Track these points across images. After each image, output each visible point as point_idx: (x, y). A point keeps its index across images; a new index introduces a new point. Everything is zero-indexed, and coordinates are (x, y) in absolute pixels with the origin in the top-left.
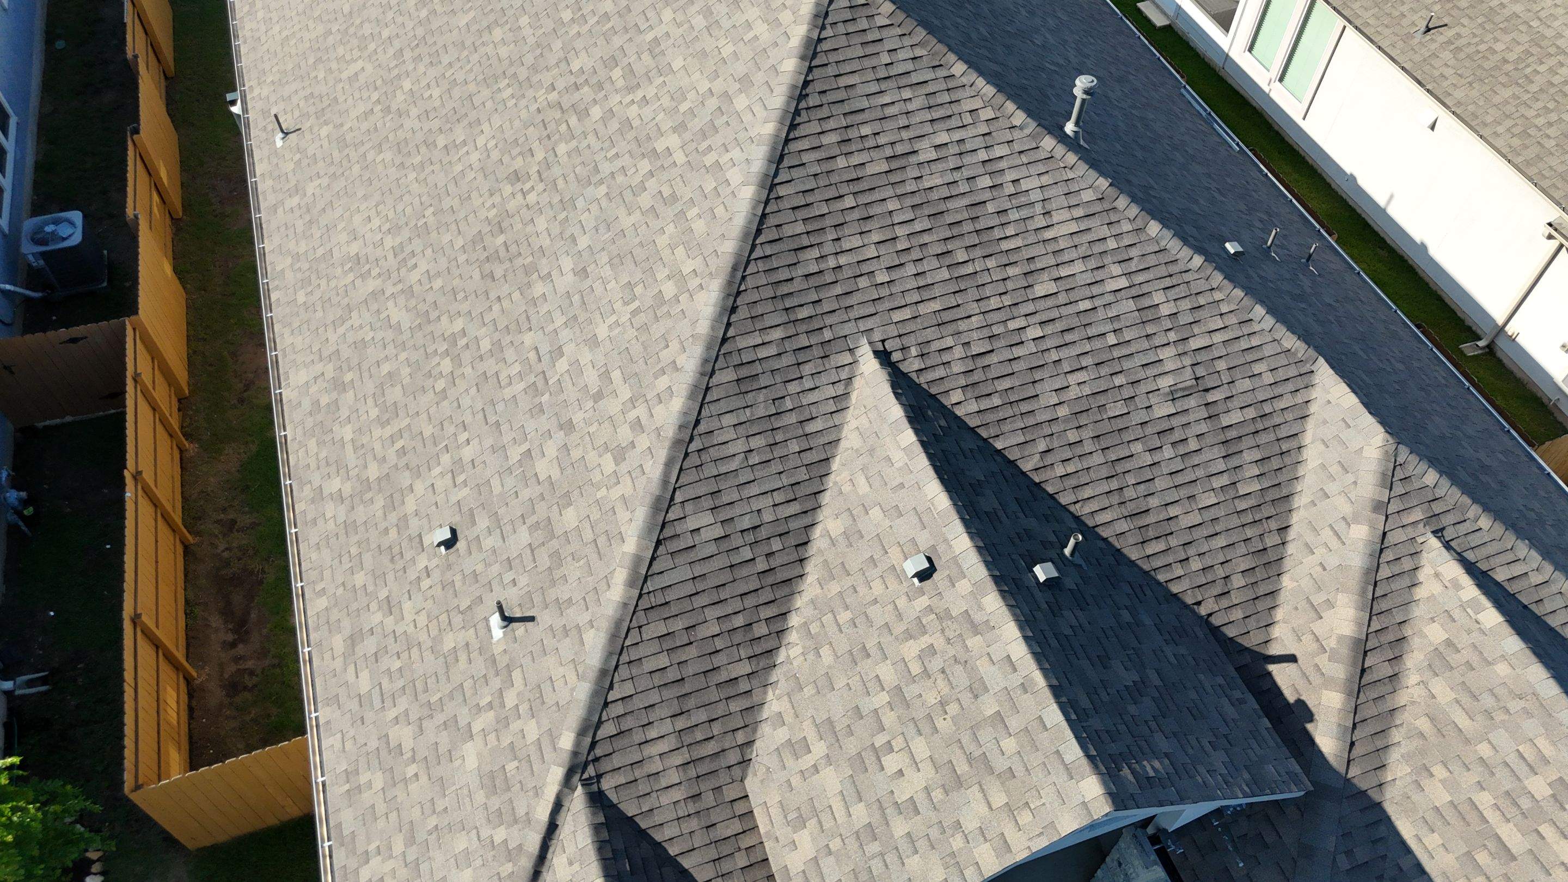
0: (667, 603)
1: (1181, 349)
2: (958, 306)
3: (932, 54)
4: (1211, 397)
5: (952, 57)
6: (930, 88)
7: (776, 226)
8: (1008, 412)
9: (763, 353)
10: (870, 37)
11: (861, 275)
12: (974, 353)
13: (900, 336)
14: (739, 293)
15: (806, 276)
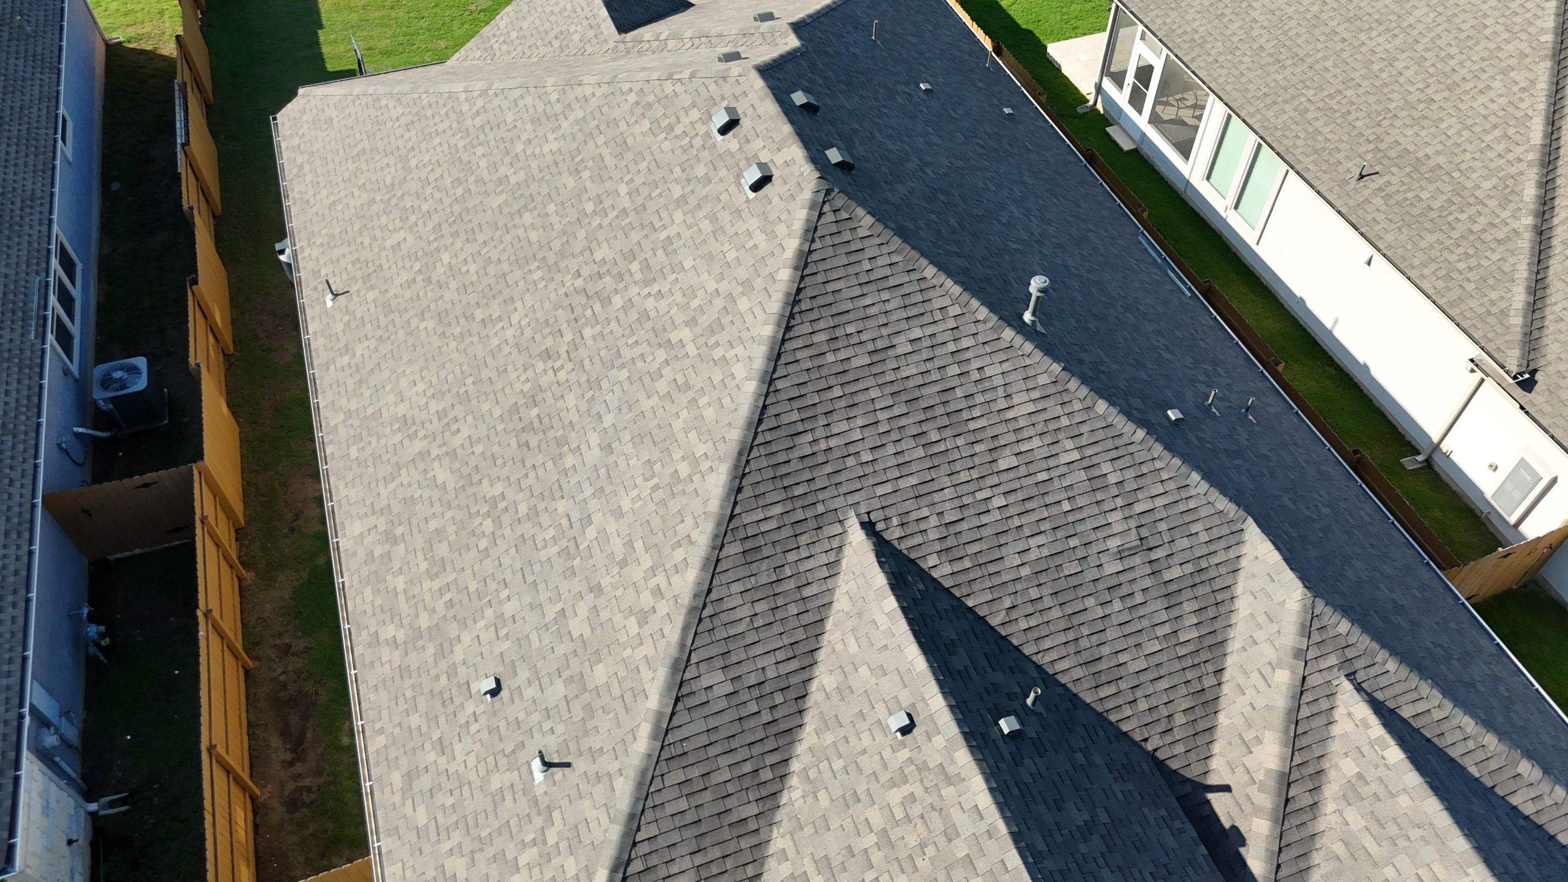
0: (685, 753)
1: (1127, 512)
2: (933, 480)
3: (906, 260)
4: (1154, 555)
5: (924, 262)
6: (906, 290)
7: (776, 415)
8: (977, 573)
9: (765, 527)
10: (853, 247)
11: (849, 455)
12: (947, 522)
13: (883, 508)
14: (744, 475)
15: (801, 458)
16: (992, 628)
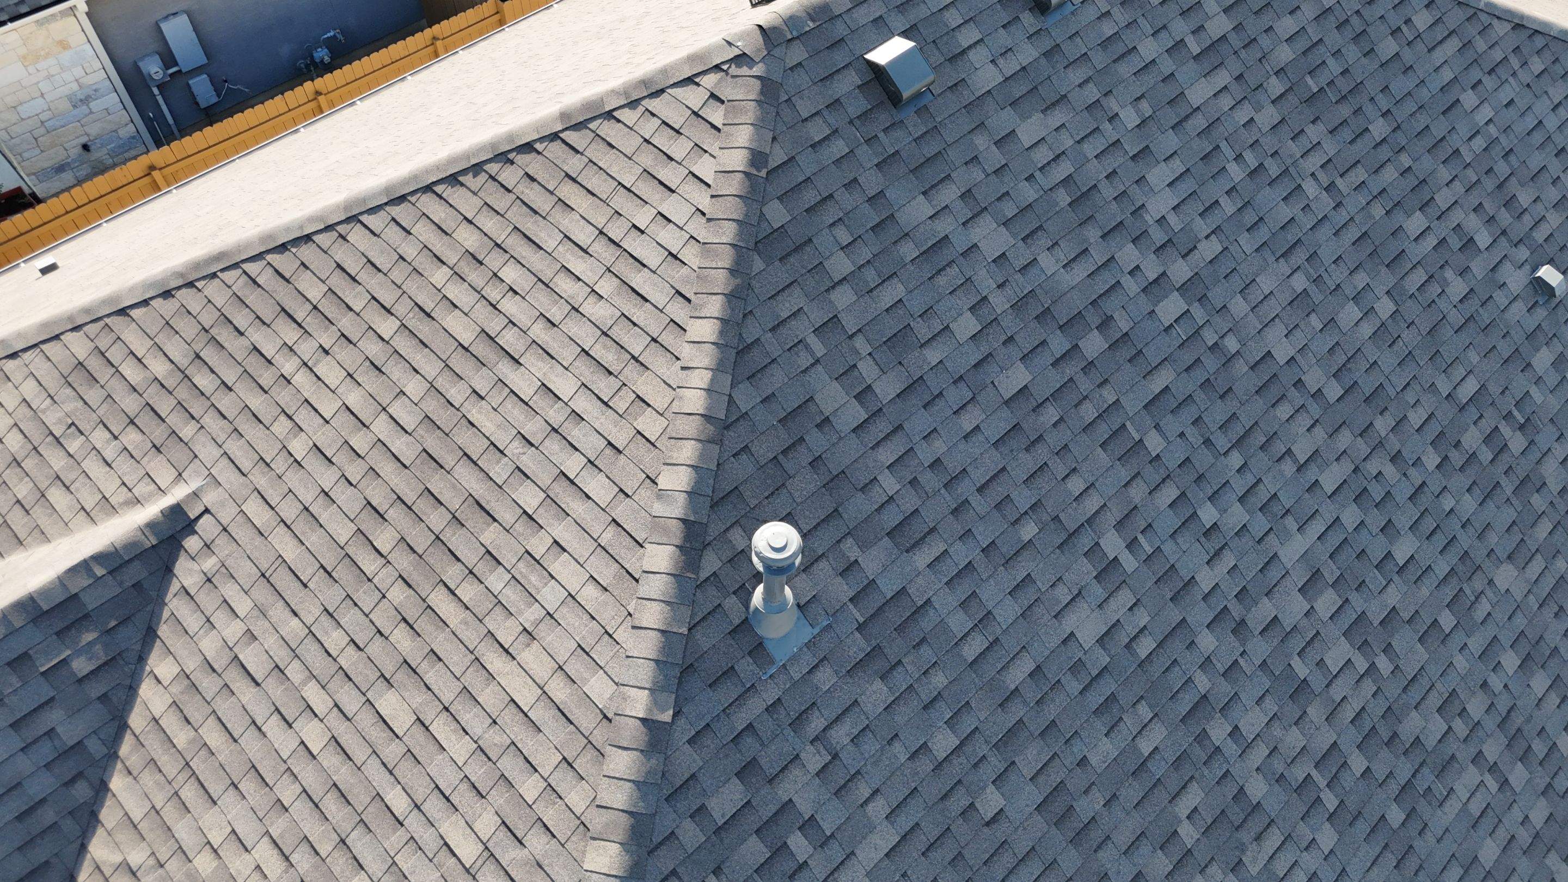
2: (305, 586)
3: (701, 274)
5: (715, 306)
6: (639, 314)
7: (303, 264)
8: (170, 766)
10: (665, 172)
11: (290, 418)
12: (241, 657)
14: (191, 285)
15: (255, 348)
16: (83, 848)
